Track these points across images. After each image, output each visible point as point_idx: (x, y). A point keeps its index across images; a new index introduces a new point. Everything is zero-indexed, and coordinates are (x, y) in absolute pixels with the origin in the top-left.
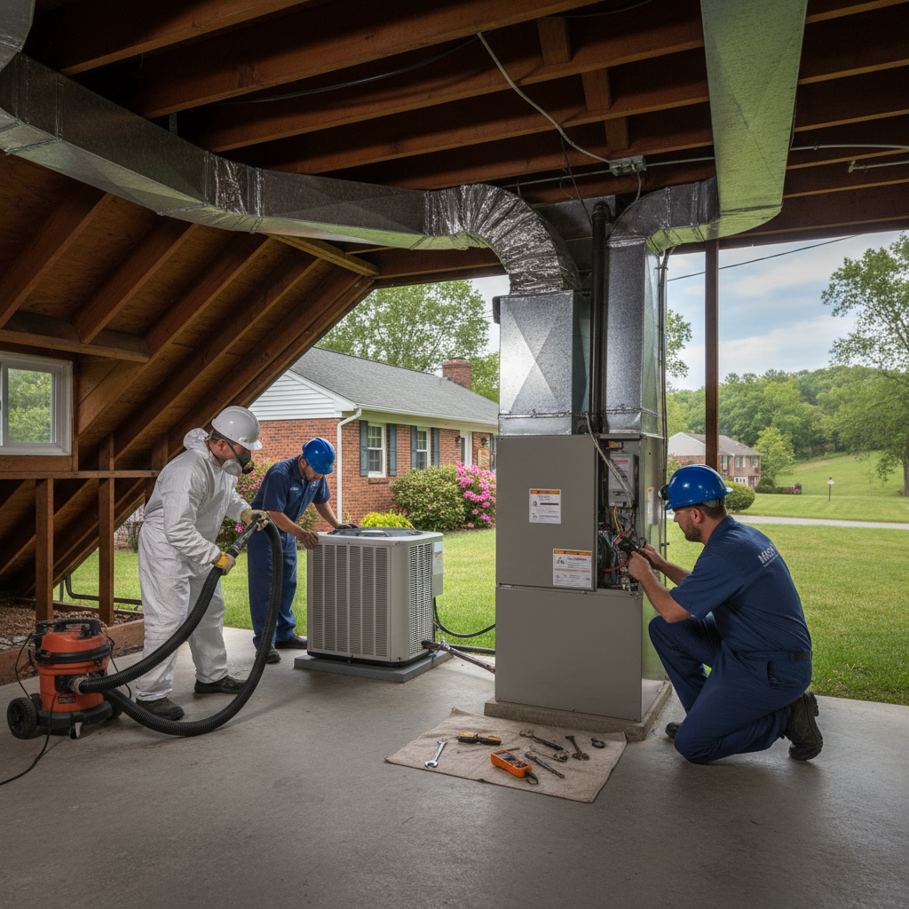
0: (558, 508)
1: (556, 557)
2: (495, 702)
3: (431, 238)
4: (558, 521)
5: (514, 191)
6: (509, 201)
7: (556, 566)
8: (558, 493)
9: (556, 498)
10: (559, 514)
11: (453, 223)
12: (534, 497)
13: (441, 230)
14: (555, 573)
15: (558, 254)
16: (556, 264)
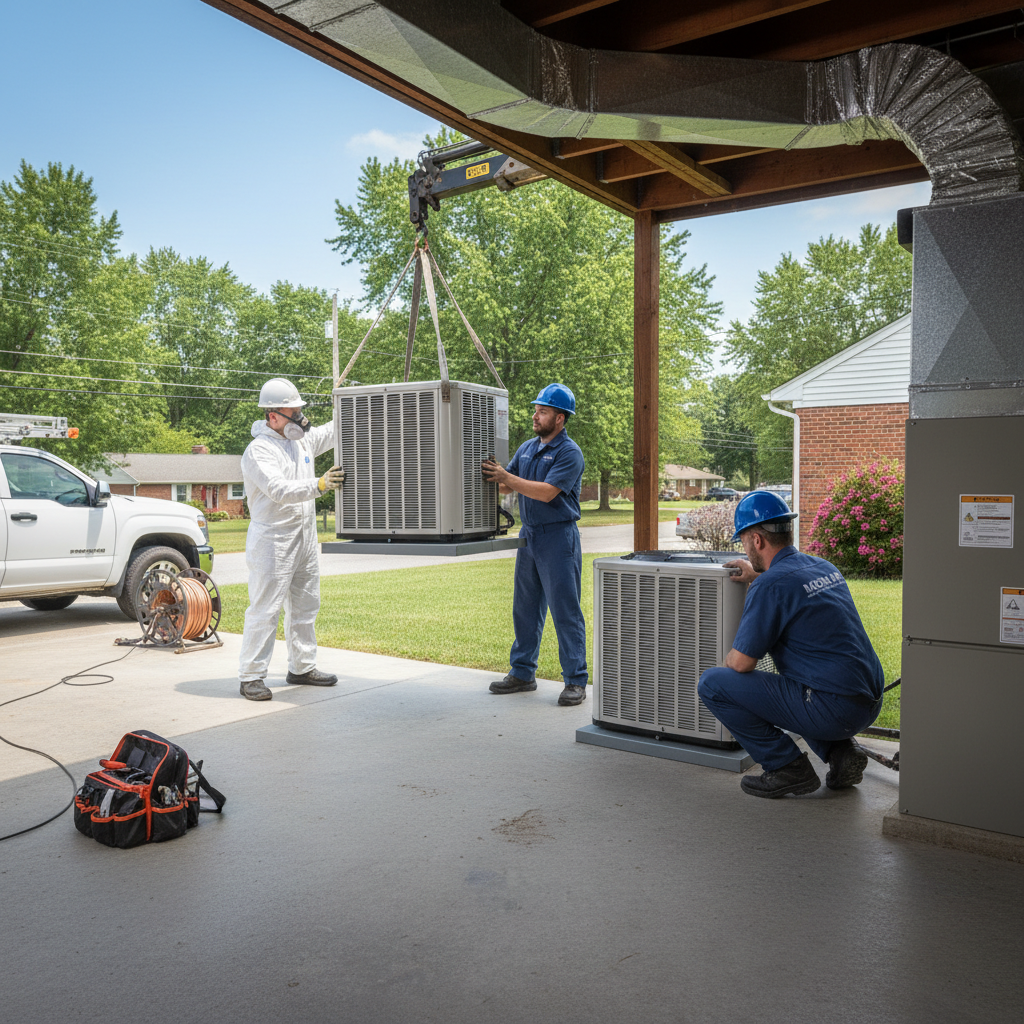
0: (1009, 525)
1: (1005, 599)
2: (898, 816)
3: (815, 128)
4: (1008, 544)
5: (943, 50)
6: (935, 63)
7: (1004, 612)
8: (1009, 500)
9: (1006, 509)
10: (1010, 533)
11: (846, 104)
12: (967, 508)
13: (828, 115)
14: (1003, 624)
15: (1013, 138)
16: (1012, 152)
